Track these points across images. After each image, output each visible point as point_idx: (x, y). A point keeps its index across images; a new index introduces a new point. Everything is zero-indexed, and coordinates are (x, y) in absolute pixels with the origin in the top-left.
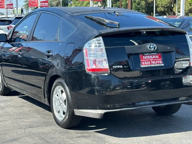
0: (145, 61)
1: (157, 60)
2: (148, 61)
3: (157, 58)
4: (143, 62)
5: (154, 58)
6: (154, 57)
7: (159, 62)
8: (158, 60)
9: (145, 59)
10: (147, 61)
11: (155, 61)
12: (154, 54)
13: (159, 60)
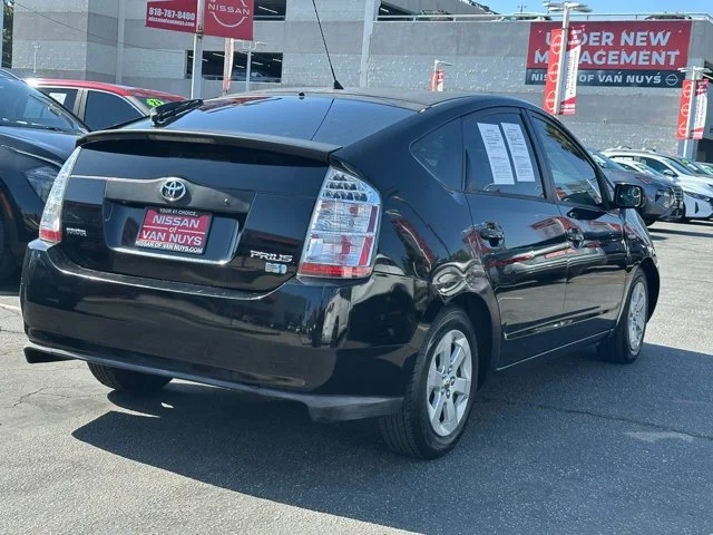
0: (152, 230)
1: (187, 234)
2: (163, 232)
3: (193, 229)
4: (147, 230)
5: (184, 227)
6: (186, 222)
7: (193, 241)
8: (191, 235)
9: (156, 224)
10: (157, 231)
11: (183, 234)
12: (189, 213)
13: (196, 235)
